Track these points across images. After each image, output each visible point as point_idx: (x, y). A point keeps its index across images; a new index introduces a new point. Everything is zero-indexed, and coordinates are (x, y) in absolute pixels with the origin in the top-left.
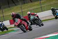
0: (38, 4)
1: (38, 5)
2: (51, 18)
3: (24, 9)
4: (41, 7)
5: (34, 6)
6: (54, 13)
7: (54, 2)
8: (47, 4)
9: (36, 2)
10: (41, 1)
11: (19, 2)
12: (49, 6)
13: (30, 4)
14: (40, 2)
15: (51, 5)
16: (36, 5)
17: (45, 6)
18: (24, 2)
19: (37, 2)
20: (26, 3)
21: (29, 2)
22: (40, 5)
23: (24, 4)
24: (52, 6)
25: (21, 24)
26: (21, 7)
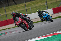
0: (23, 6)
1: (23, 8)
2: (36, 21)
3: (8, 11)
4: (26, 10)
5: (19, 8)
6: (40, 15)
7: (40, 4)
8: (32, 6)
9: (20, 5)
10: (26, 3)
11: (3, 4)
12: (34, 8)
13: (15, 6)
14: (25, 5)
15: (36, 7)
16: (21, 7)
17: (30, 9)
18: (8, 4)
19: (22, 4)
20: (10, 5)
21: (13, 5)
22: (25, 7)
23: (9, 6)
24: (38, 8)
25: (22, 23)
26: (5, 10)
